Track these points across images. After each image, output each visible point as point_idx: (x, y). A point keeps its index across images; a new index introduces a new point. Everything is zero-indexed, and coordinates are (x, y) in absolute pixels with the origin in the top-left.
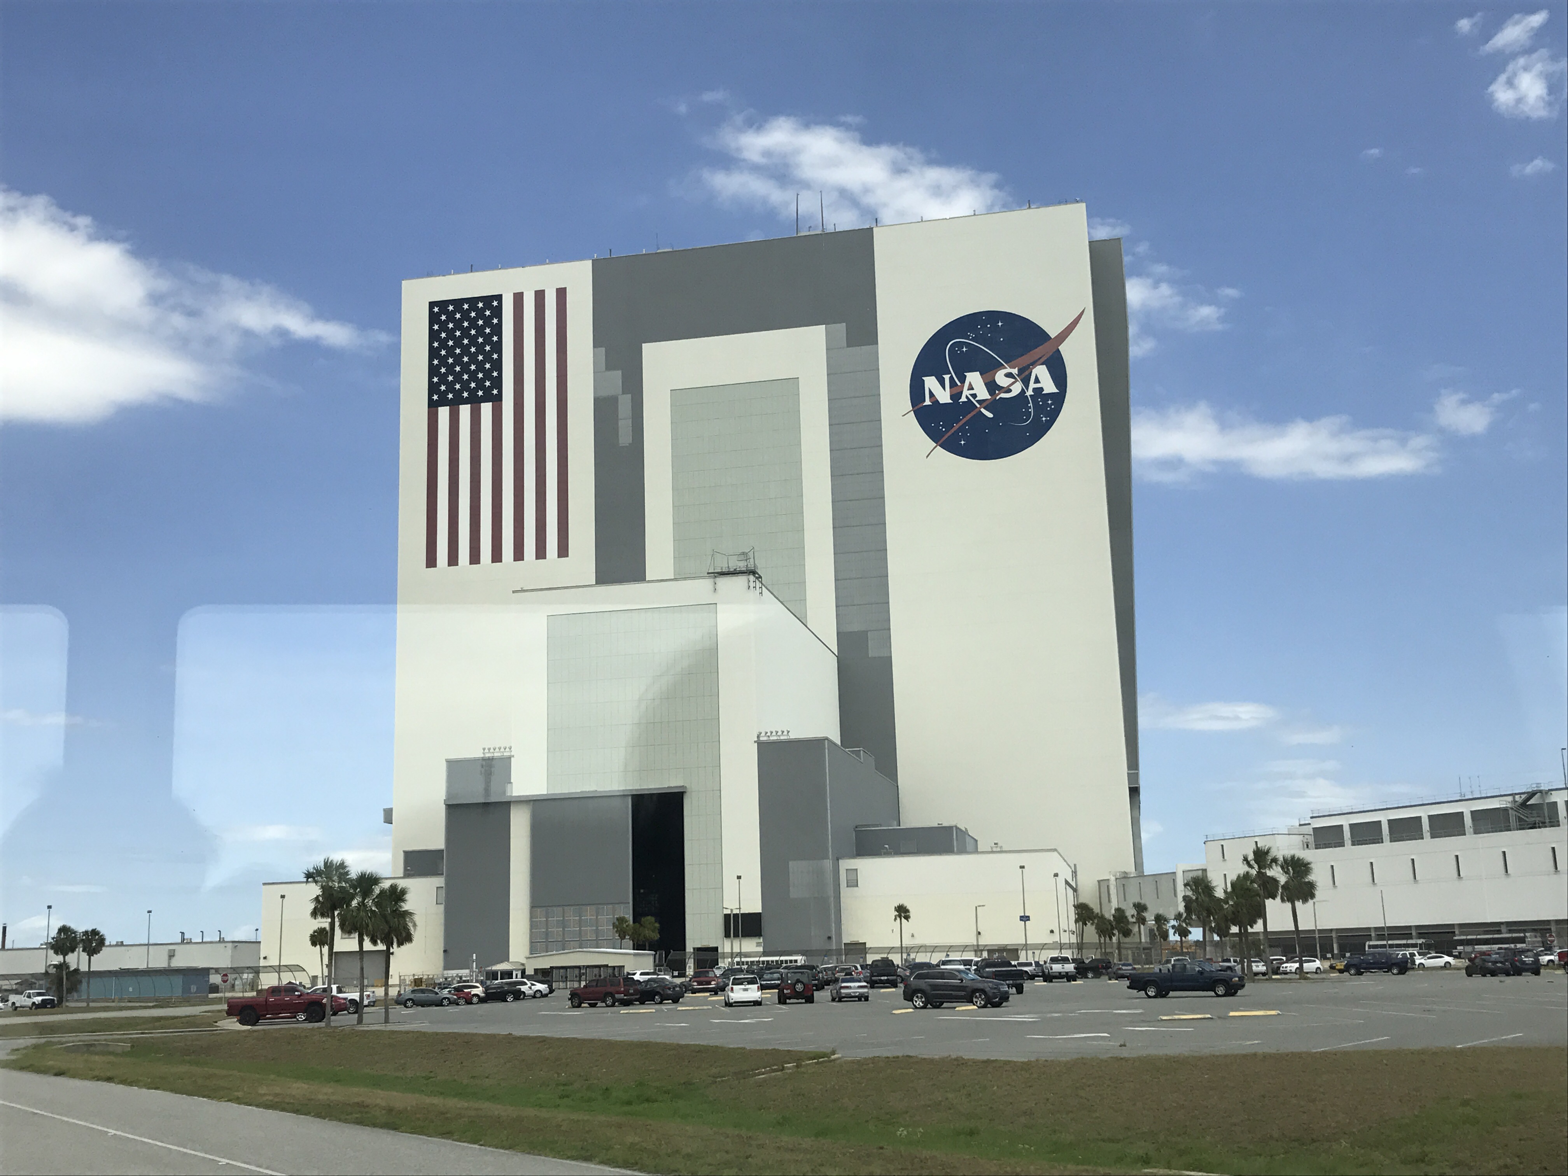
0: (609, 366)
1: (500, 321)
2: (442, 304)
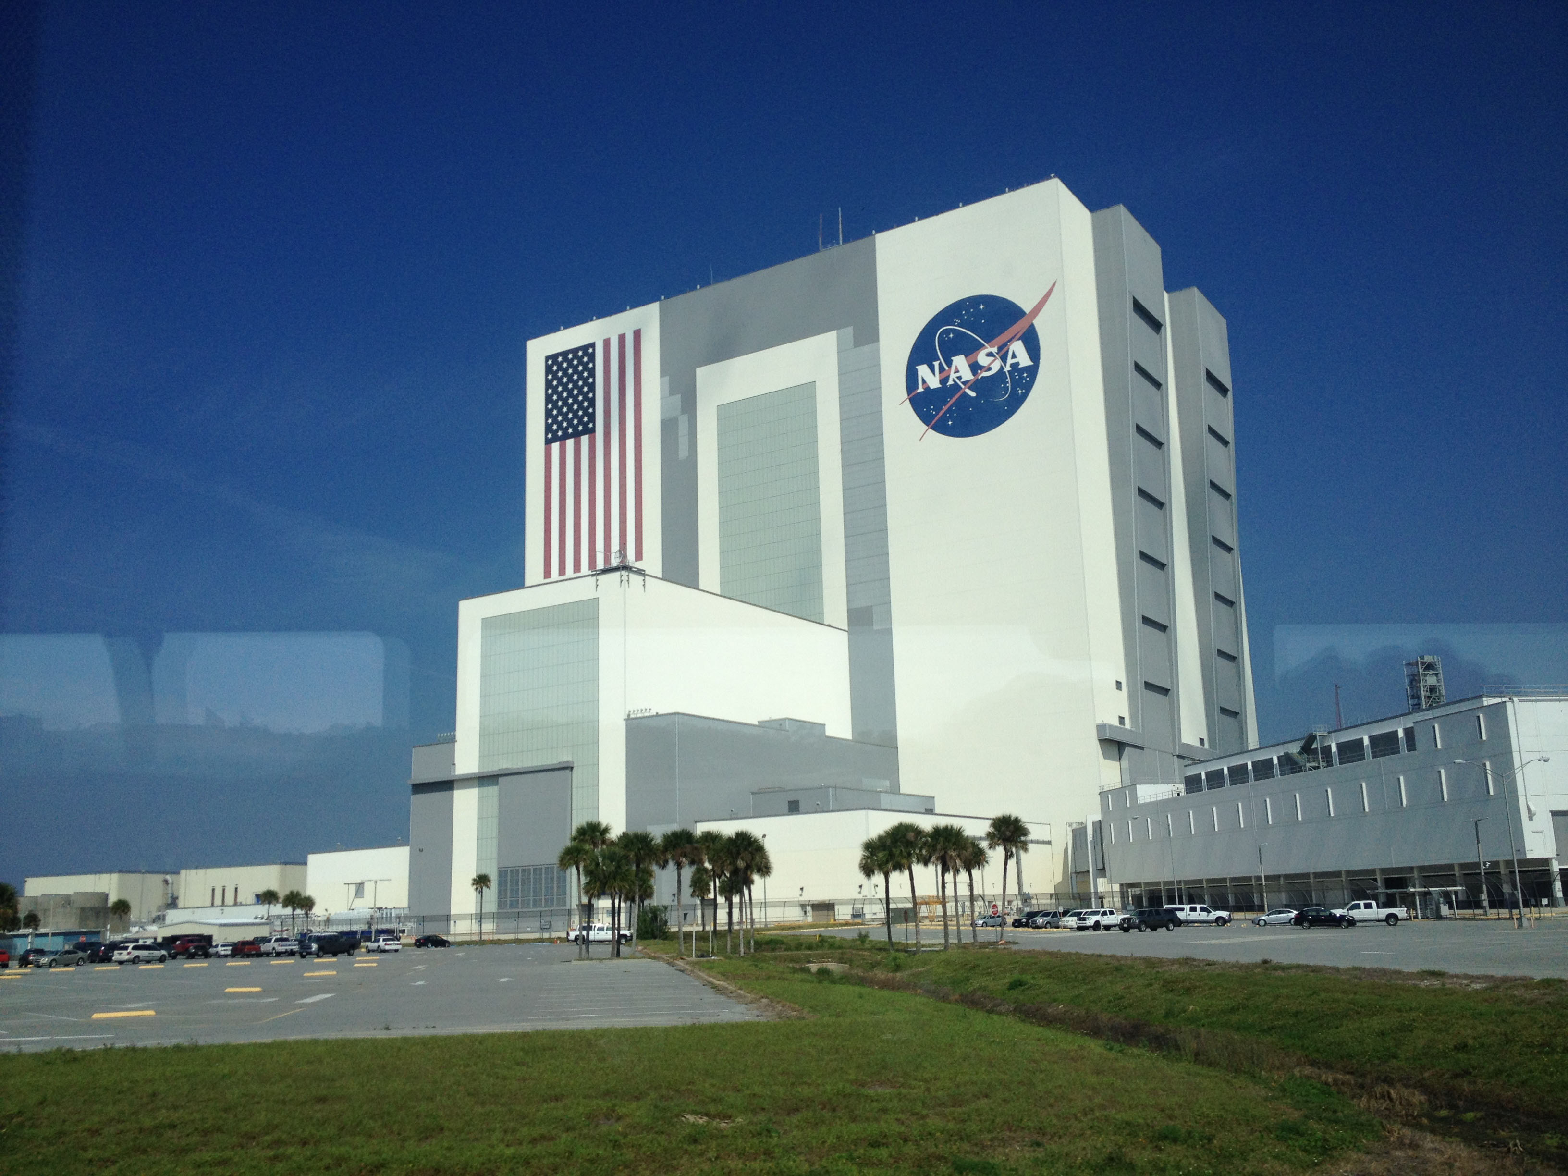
0: (672, 392)
1: (594, 365)
2: (554, 357)
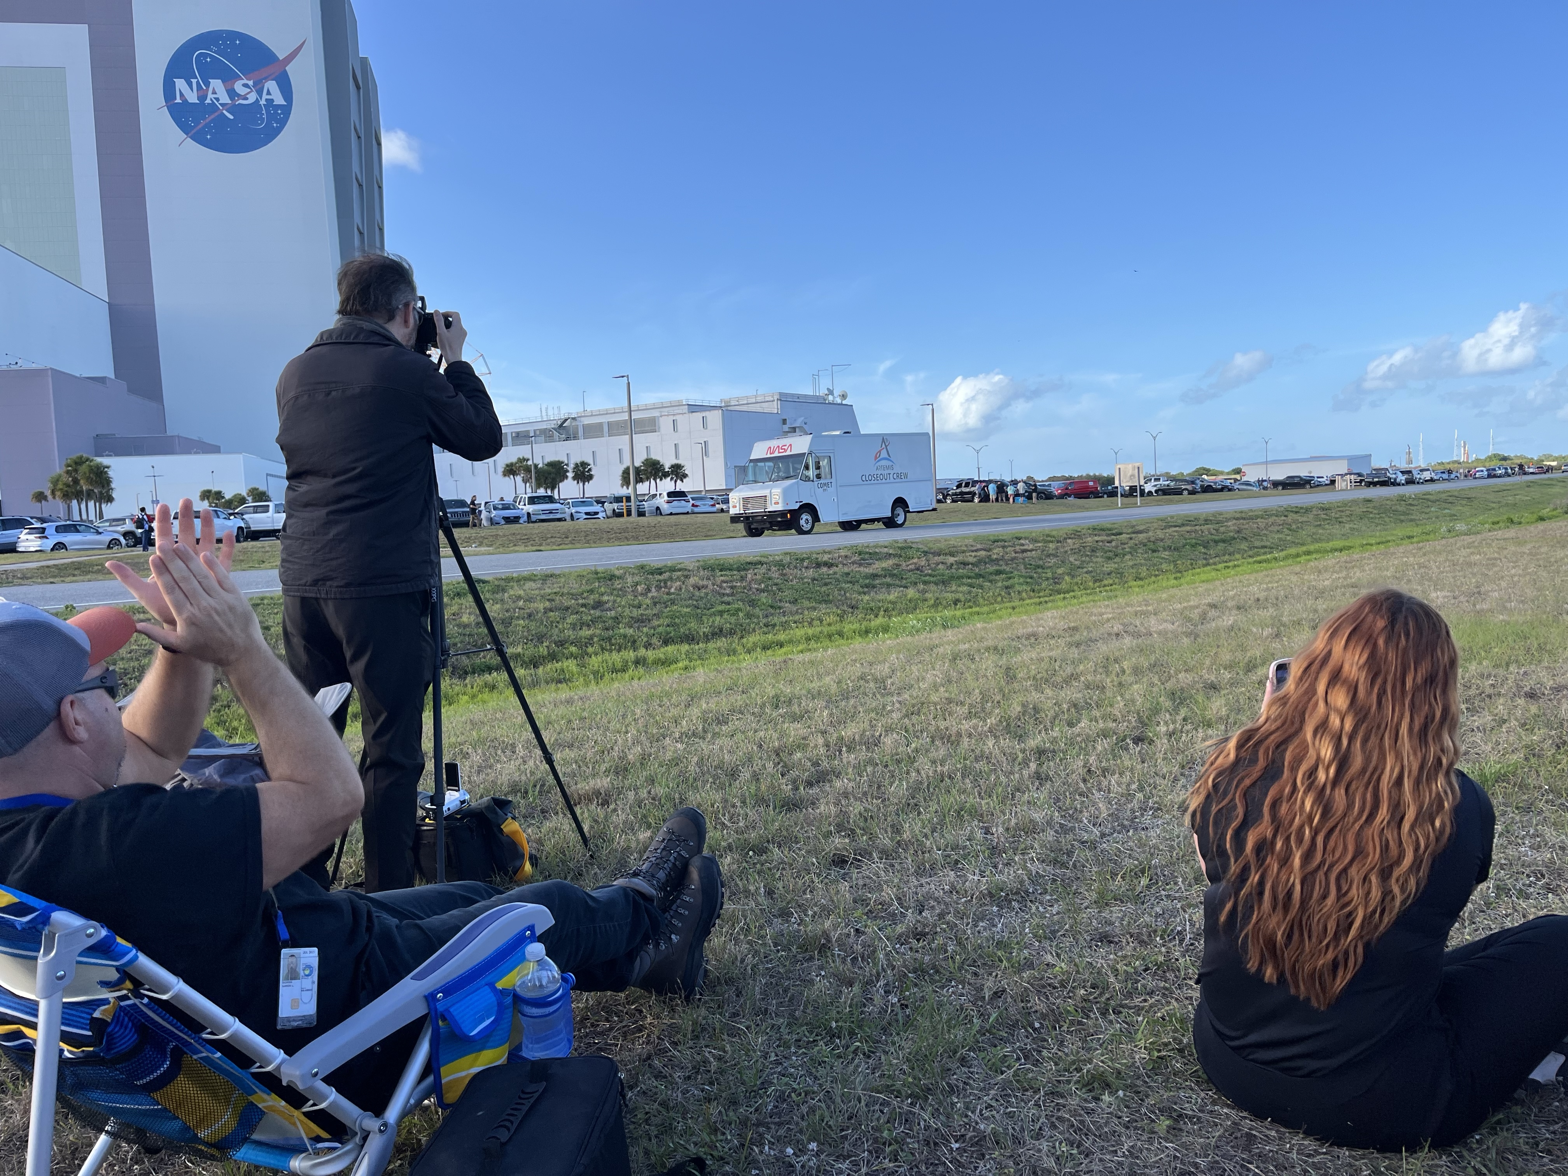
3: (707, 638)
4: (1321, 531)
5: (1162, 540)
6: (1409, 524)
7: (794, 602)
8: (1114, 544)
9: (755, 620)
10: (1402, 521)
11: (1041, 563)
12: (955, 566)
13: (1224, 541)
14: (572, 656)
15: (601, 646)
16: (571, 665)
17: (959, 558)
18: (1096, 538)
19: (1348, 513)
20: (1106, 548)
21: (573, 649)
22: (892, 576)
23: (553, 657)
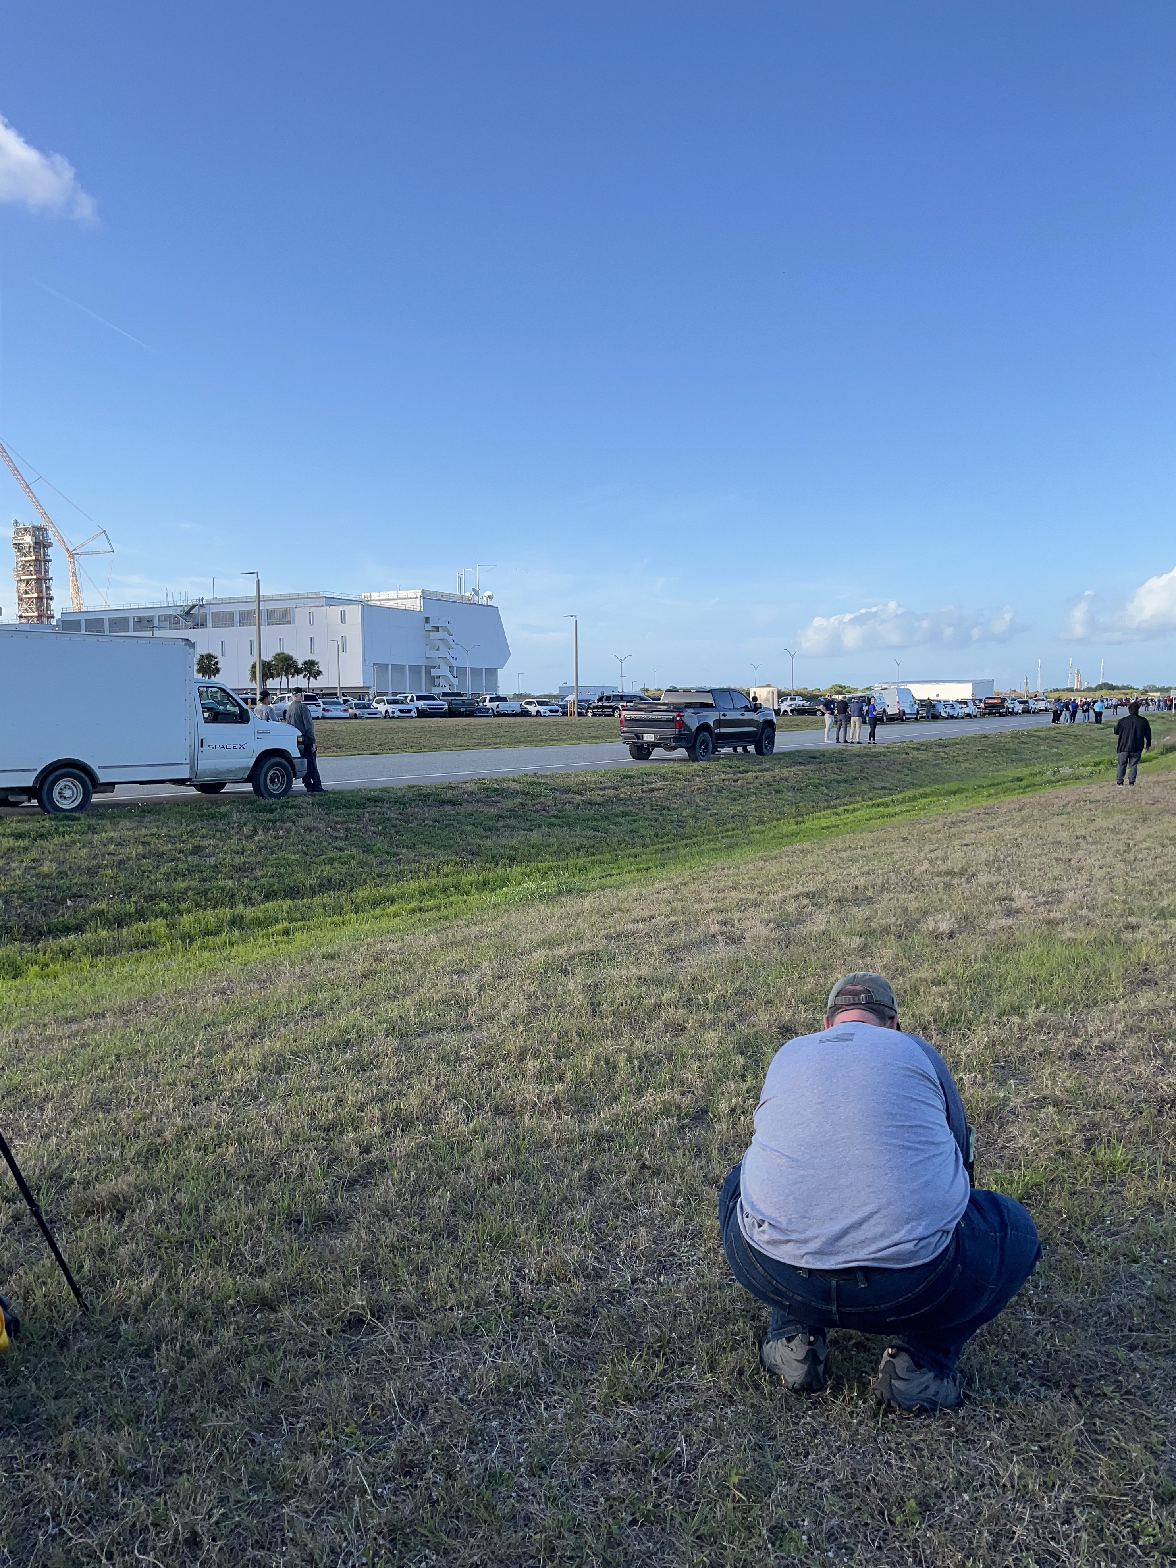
3: (314, 892)
4: (938, 771)
5: (786, 780)
6: (1020, 764)
7: (412, 848)
8: (739, 783)
9: (367, 870)
10: (1013, 761)
11: (667, 803)
12: (582, 807)
13: (846, 781)
14: (163, 914)
15: (196, 901)
16: (159, 925)
17: (587, 797)
18: (723, 777)
19: (965, 751)
20: (732, 789)
21: (164, 905)
22: (517, 817)
23: (141, 915)
